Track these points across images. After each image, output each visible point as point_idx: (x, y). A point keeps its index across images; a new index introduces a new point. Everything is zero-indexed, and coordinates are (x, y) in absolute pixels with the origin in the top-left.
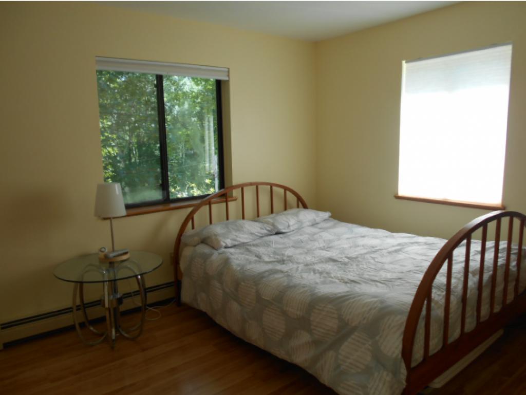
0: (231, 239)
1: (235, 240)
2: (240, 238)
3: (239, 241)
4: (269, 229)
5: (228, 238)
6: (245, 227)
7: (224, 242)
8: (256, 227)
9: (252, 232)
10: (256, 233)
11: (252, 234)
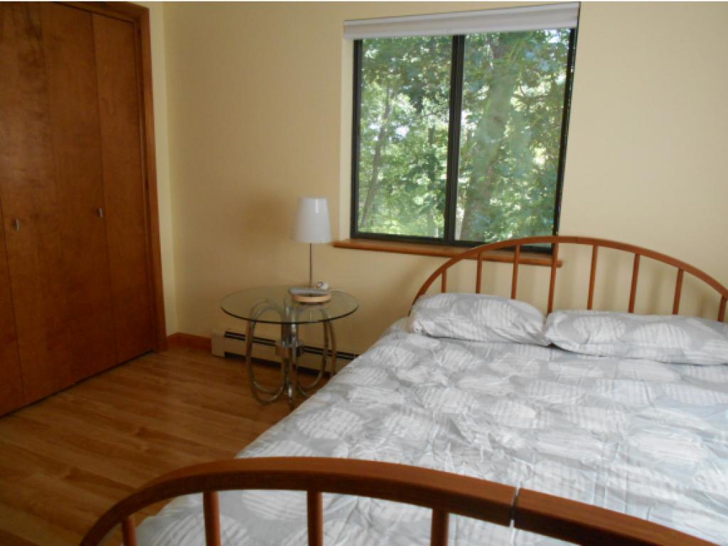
0: (436, 324)
1: (444, 327)
2: (457, 326)
3: (453, 332)
4: (532, 331)
5: (432, 320)
6: (481, 313)
7: (421, 324)
8: (504, 320)
9: (489, 324)
10: (498, 331)
11: (488, 328)
